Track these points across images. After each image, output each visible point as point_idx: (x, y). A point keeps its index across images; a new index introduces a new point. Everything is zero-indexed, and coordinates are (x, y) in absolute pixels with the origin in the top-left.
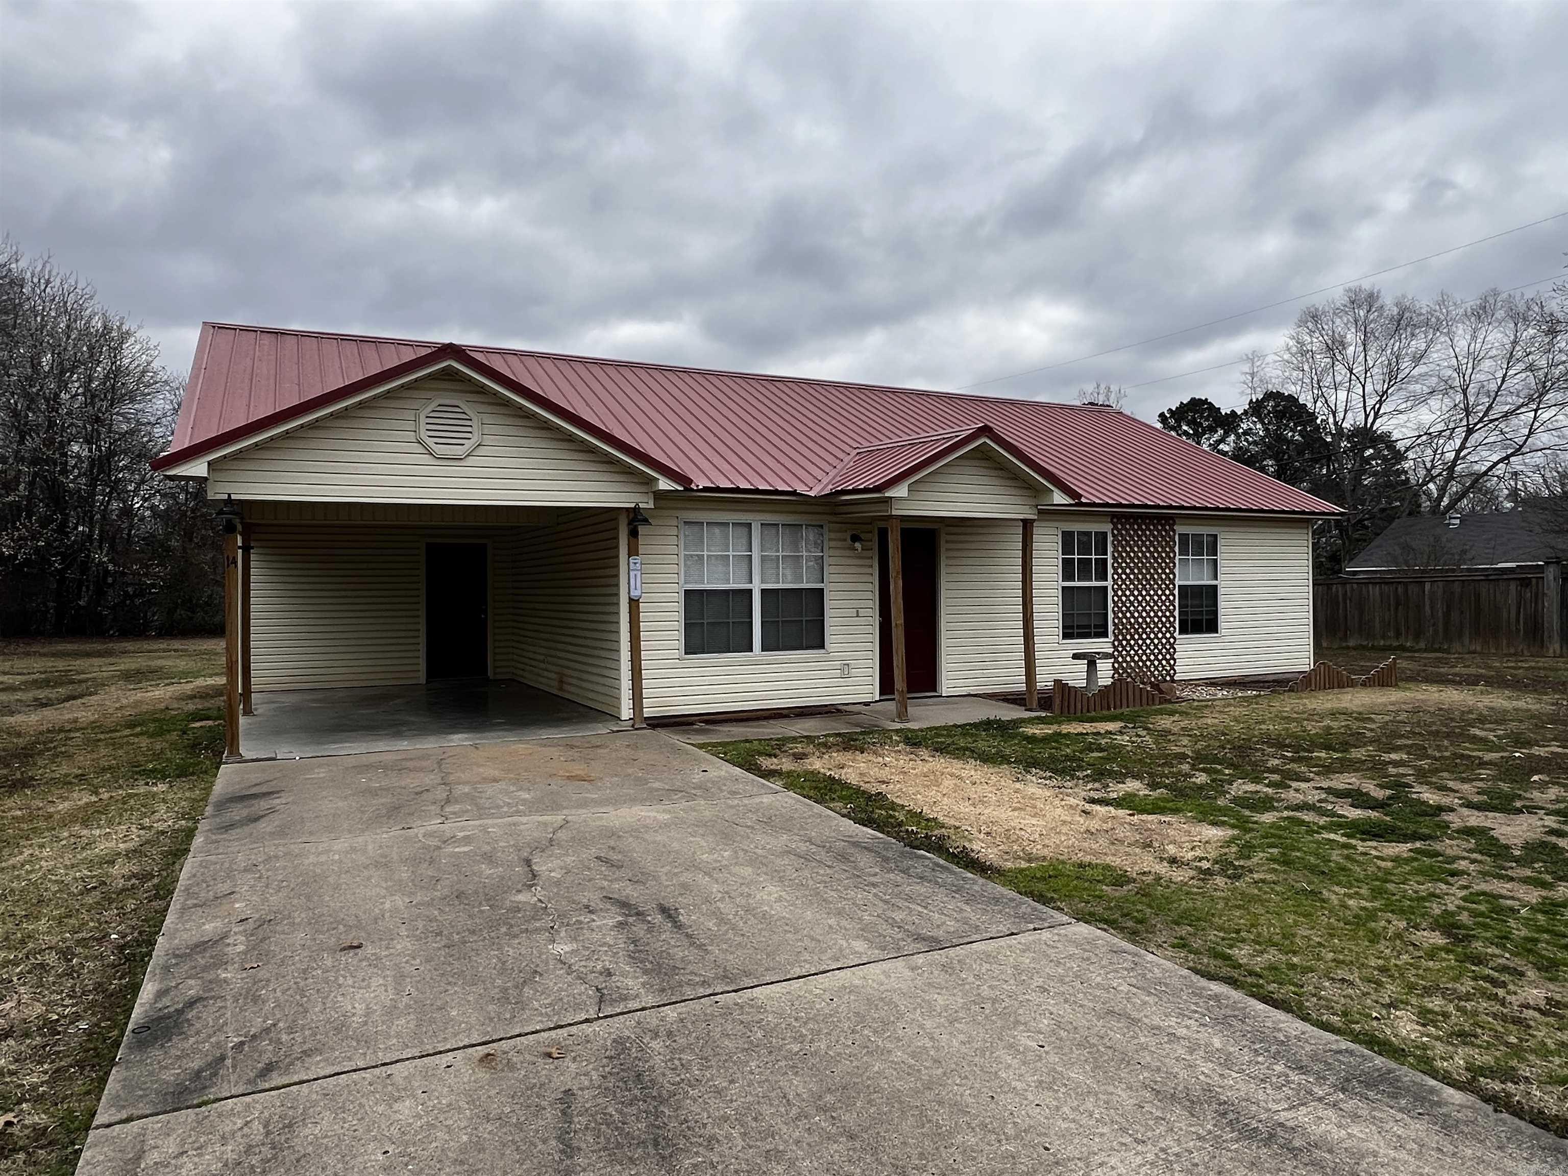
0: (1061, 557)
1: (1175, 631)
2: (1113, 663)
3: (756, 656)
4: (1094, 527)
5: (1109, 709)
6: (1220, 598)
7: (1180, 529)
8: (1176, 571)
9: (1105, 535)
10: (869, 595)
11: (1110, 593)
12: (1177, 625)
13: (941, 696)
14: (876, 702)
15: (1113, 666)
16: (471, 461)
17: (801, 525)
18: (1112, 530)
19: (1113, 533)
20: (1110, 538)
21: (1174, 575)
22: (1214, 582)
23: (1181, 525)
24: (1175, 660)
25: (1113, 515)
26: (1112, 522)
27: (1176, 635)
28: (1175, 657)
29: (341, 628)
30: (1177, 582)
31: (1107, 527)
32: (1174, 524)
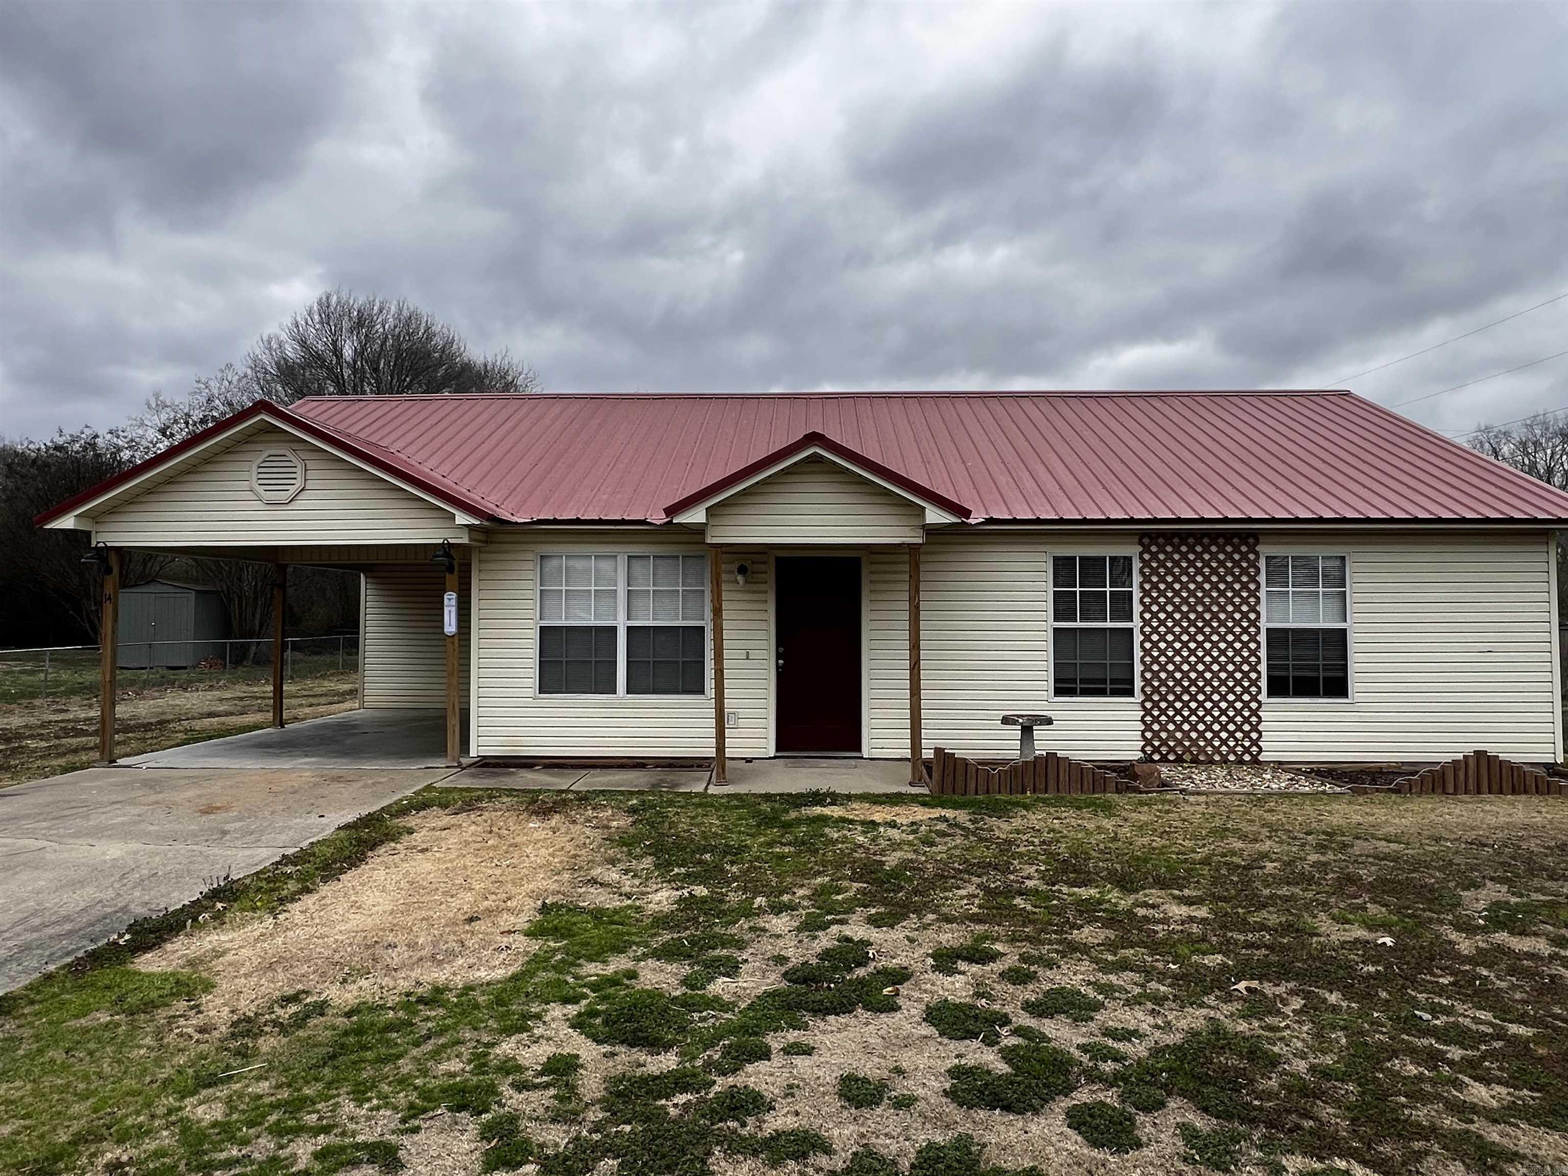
0: (1051, 589)
1: (1259, 692)
2: (1143, 732)
3: (622, 698)
4: (1107, 551)
5: (1023, 792)
6: (1352, 647)
7: (1265, 550)
8: (1262, 608)
9: (1129, 560)
10: (761, 635)
11: (1138, 638)
12: (1263, 683)
13: (862, 758)
14: (770, 758)
15: (1143, 735)
16: (296, 505)
17: (678, 557)
18: (1141, 554)
19: (1141, 558)
20: (1136, 565)
21: (1258, 614)
22: (1340, 625)
23: (1268, 543)
24: (1260, 733)
25: (1142, 534)
26: (1141, 543)
27: (1263, 697)
28: (1260, 728)
29: (435, 655)
30: (1263, 624)
31: (1132, 550)
32: (1257, 543)
